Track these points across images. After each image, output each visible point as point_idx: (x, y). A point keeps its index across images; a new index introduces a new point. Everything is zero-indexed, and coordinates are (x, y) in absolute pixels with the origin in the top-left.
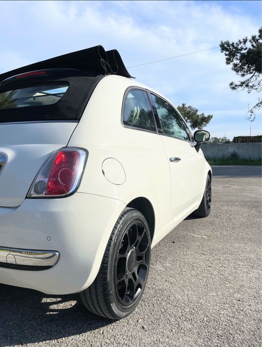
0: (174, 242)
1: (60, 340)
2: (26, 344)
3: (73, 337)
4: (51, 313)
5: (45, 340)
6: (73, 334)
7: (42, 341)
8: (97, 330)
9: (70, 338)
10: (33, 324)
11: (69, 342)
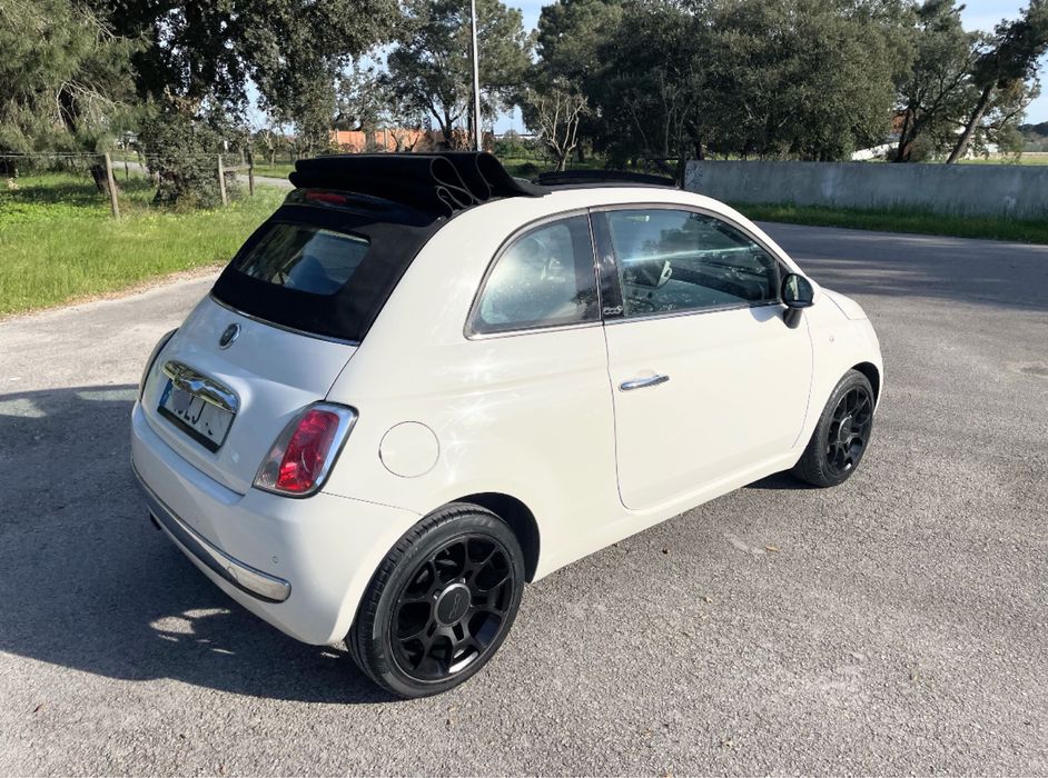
0: (665, 552)
1: (314, 705)
2: (265, 697)
3: (333, 705)
4: (329, 655)
5: (292, 699)
6: (337, 701)
7: (288, 699)
8: (376, 705)
9: (330, 706)
10: (292, 665)
11: (325, 711)
